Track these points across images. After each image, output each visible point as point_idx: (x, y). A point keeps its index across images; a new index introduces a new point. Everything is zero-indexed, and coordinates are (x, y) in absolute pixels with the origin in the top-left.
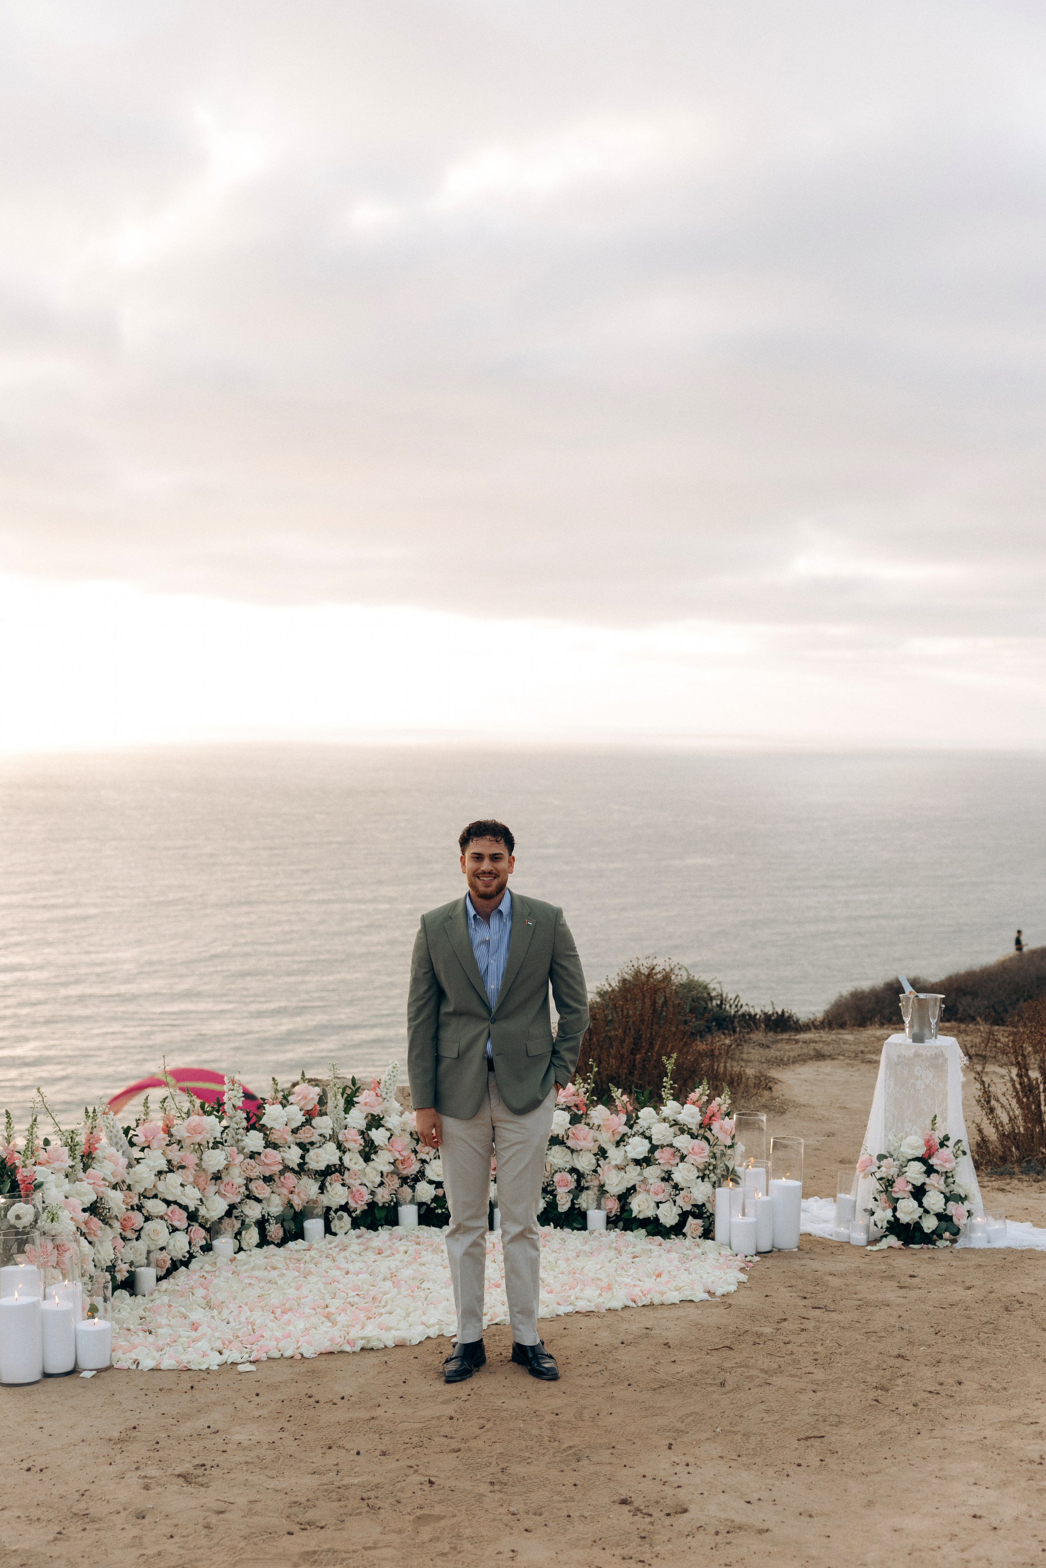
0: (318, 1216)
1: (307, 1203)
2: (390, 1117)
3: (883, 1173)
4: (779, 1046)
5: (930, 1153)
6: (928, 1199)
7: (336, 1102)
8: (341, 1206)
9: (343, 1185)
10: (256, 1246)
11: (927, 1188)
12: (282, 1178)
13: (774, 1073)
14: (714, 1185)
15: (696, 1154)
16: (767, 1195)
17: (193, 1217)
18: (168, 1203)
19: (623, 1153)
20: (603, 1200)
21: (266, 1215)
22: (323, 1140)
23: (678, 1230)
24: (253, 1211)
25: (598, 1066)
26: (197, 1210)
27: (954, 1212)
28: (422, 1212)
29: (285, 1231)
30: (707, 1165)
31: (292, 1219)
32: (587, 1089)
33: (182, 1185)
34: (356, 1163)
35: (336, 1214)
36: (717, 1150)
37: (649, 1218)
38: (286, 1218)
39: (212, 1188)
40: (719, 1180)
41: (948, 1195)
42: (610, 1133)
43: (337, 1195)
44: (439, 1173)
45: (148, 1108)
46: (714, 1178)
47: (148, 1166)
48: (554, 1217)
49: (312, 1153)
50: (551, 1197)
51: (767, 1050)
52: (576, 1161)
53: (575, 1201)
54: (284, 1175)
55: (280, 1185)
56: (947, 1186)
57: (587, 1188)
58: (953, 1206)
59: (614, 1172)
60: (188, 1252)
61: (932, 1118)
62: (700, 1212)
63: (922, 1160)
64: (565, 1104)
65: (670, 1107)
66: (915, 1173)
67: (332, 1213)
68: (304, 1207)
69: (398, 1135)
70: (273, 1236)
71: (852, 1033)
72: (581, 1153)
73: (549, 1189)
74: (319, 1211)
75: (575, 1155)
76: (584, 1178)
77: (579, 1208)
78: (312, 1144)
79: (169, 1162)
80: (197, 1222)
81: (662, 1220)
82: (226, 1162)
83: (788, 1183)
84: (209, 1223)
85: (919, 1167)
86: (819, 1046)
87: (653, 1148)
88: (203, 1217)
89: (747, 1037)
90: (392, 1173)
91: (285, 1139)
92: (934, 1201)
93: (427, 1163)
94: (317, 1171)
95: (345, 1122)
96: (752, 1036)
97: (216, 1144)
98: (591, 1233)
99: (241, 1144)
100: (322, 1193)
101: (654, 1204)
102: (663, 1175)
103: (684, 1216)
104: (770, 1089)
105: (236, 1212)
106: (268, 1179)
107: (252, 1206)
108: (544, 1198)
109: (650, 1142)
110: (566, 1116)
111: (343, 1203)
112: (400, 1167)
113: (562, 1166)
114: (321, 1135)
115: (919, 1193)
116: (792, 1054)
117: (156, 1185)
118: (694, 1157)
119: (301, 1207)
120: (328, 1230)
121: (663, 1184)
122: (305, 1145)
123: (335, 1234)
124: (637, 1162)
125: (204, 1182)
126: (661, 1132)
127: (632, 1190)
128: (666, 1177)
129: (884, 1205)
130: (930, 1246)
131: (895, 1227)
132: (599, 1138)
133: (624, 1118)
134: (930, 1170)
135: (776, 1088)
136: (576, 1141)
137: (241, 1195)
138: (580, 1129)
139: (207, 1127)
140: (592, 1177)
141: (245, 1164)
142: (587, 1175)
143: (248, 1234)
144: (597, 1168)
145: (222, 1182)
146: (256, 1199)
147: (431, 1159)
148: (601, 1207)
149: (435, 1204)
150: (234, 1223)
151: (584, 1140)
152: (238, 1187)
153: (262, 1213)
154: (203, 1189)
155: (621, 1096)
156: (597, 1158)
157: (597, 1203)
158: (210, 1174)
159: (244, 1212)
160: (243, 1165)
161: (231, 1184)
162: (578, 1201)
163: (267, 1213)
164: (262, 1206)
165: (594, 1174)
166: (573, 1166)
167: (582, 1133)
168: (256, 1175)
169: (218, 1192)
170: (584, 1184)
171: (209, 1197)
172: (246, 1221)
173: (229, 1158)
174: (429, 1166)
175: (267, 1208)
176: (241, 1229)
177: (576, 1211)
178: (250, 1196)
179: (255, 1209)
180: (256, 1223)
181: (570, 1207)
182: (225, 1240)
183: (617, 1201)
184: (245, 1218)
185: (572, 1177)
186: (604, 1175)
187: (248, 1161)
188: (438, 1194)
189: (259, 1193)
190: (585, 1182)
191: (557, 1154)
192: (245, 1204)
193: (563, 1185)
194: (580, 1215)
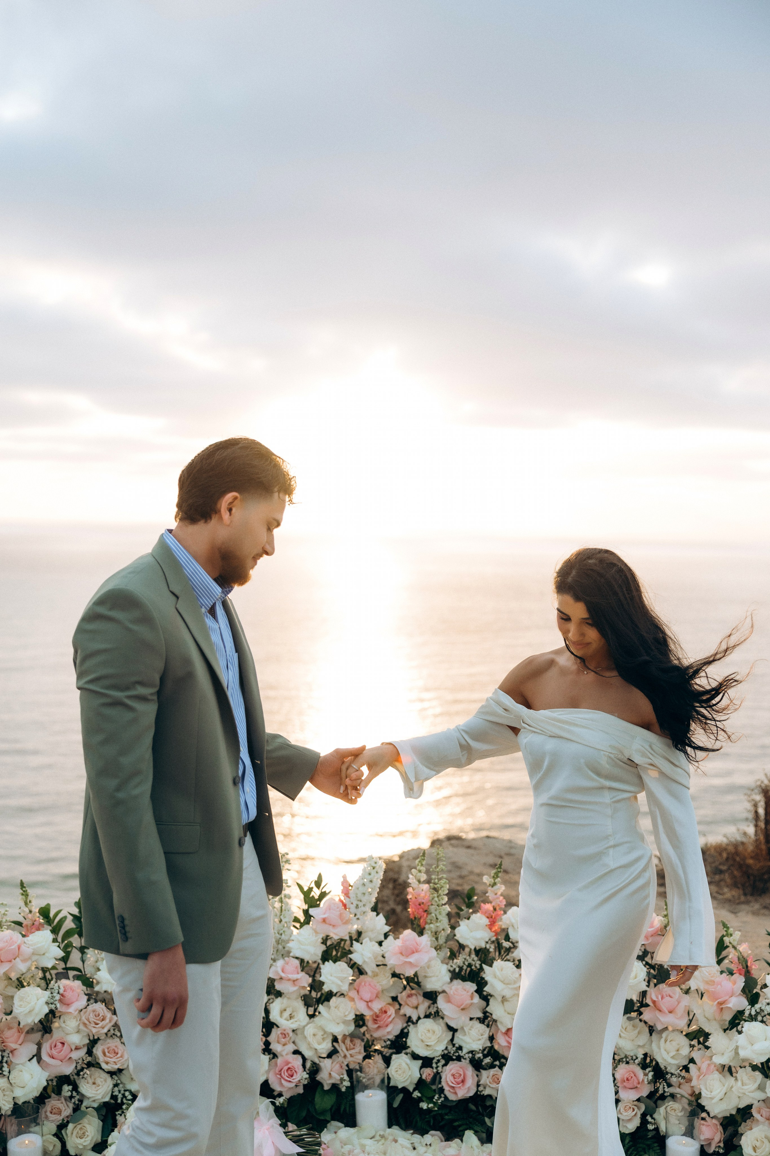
2: (361, 944)
19: (734, 1046)
20: (697, 1122)
21: (120, 1096)
28: (396, 1105)
34: (291, 1017)
42: (715, 1008)
44: (428, 1044)
52: (654, 1046)
53: (649, 1118)
57: (673, 1096)
59: (717, 1075)
69: (369, 973)
72: (664, 1035)
75: (653, 1034)
76: (665, 1080)
82: (46, 1010)
90: (352, 1036)
93: (413, 1023)
105: (66, 1089)
107: (98, 1081)
112: (370, 1024)
113: (632, 1054)
133: (740, 981)
136: (657, 1012)
137: (77, 1063)
138: (664, 994)
139: (26, 950)
140: (679, 1077)
141: (88, 1013)
142: (672, 1074)
143: (81, 1129)
144: (689, 1064)
145: (52, 1037)
146: (103, 1070)
147: (419, 1018)
148: (694, 1135)
149: (420, 1092)
150: (60, 1106)
151: (670, 1012)
152: (73, 1049)
153: (113, 1092)
154: (12, 1049)
155: (740, 942)
156: (690, 1045)
157: (687, 1123)
158: (23, 1026)
159: (79, 1090)
160: (85, 1012)
161: (59, 1045)
162: (653, 1118)
163: (122, 1092)
164: (115, 1081)
165: (683, 1073)
166: (649, 1053)
167: (668, 998)
168: (105, 1030)
169: (38, 1056)
170: (664, 1088)
171: (18, 1064)
172: (82, 1104)
173: (57, 1002)
174: (414, 1029)
175: (124, 1084)
176: (69, 1120)
177: (650, 1136)
178: (93, 1065)
179: (101, 1086)
180: (97, 1109)
181: (639, 1125)
182: (27, 1142)
183: (720, 1128)
184: (81, 1101)
185: (646, 1075)
186: (701, 1077)
187: (94, 1007)
188: (424, 1077)
189: (107, 1063)
190: (666, 1087)
191: (623, 1031)
192: (83, 1078)
193: (631, 1086)
194: (656, 1145)
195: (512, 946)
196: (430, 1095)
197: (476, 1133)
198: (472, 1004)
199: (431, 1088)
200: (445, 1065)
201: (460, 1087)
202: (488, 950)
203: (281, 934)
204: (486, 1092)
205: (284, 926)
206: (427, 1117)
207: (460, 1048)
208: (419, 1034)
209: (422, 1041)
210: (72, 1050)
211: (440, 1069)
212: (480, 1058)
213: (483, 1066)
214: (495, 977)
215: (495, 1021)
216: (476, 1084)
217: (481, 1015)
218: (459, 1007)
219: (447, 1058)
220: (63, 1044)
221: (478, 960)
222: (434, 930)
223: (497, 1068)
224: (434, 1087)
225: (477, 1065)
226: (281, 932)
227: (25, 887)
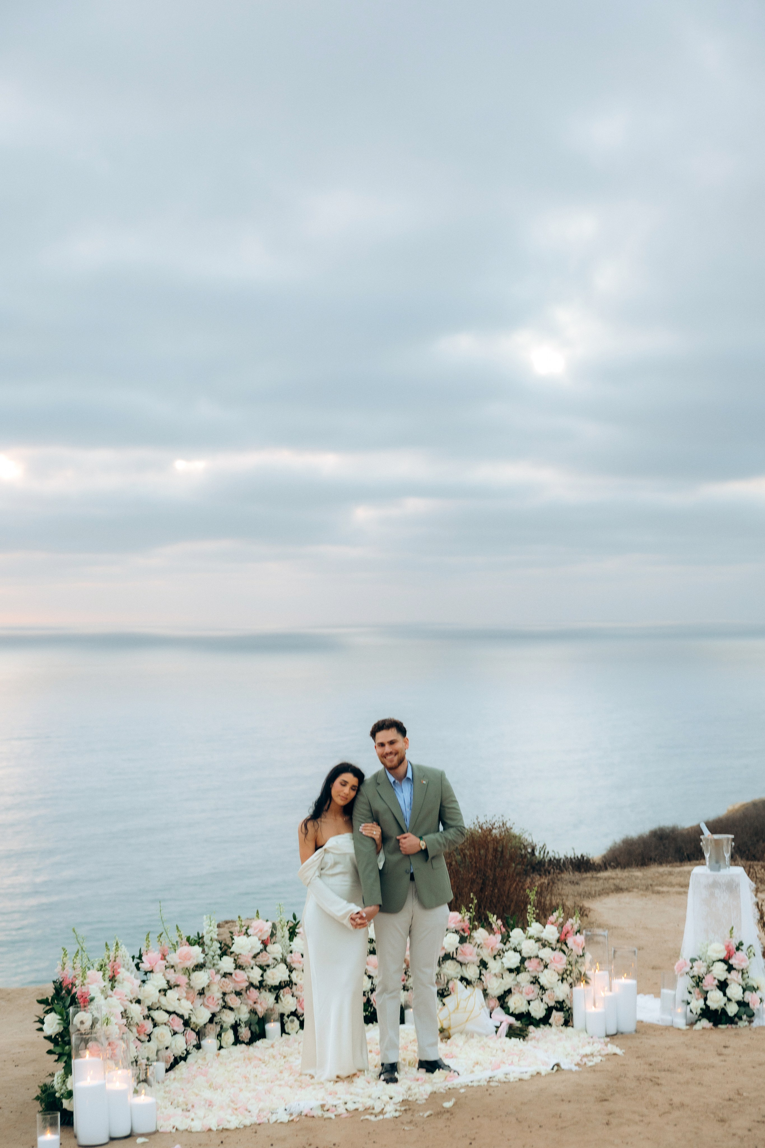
0: (275, 1021)
1: (267, 1010)
3: (696, 971)
4: (586, 882)
5: (730, 956)
6: (731, 990)
7: (283, 933)
8: (291, 1012)
9: (294, 995)
10: (232, 1045)
11: (729, 982)
12: (248, 992)
13: (587, 904)
14: (571, 986)
15: (557, 962)
16: (611, 990)
17: (187, 1023)
18: (169, 1013)
19: (500, 964)
21: (238, 1020)
22: (276, 963)
23: (545, 1020)
24: (228, 1018)
25: (477, 899)
26: (190, 1018)
27: (750, 999)
29: (252, 1033)
30: (564, 971)
31: (256, 1023)
32: (470, 916)
33: (178, 999)
34: (301, 979)
35: (288, 1018)
36: (573, 959)
37: (523, 1013)
38: (252, 1023)
39: (199, 1001)
40: (574, 982)
41: (745, 986)
42: (490, 949)
43: (288, 1003)
45: (149, 941)
46: (570, 980)
47: (154, 985)
49: (269, 972)
51: (577, 887)
52: (465, 971)
54: (249, 989)
55: (246, 997)
56: (744, 980)
58: (749, 994)
59: (494, 978)
60: (186, 1050)
61: (730, 928)
62: (560, 1006)
63: (725, 961)
64: (455, 928)
65: (535, 928)
66: (720, 971)
67: (285, 1018)
68: (266, 1014)
70: (244, 1037)
71: (640, 871)
72: (468, 965)
73: (446, 993)
74: (276, 1016)
75: (463, 967)
78: (268, 966)
79: (168, 982)
80: (190, 1027)
81: (533, 1014)
82: (208, 981)
83: (625, 982)
84: (198, 1028)
85: (723, 966)
86: (617, 882)
87: (523, 960)
88: (194, 1023)
89: (559, 876)
91: (249, 962)
92: (735, 991)
94: (272, 986)
95: (290, 948)
96: (563, 875)
97: (199, 967)
99: (217, 967)
100: (277, 1003)
101: (526, 1002)
102: (532, 979)
103: (549, 1010)
104: (587, 915)
105: (216, 1019)
106: (238, 994)
107: (228, 1014)
109: (521, 955)
110: (457, 938)
111: (293, 1010)
113: (455, 976)
114: (274, 959)
115: (723, 986)
116: (597, 889)
117: (160, 1000)
118: (556, 964)
119: (262, 1014)
120: (283, 1031)
121: (532, 986)
122: (263, 967)
123: (288, 1034)
124: (511, 971)
125: (193, 997)
126: (529, 947)
127: (509, 992)
128: (534, 981)
129: (697, 996)
130: (734, 1026)
131: (707, 1013)
132: (481, 953)
133: (499, 937)
134: (730, 968)
135: (591, 914)
136: (464, 956)
137: (220, 1006)
138: (467, 947)
139: (193, 954)
141: (221, 982)
143: (226, 1036)
144: (481, 976)
145: (205, 997)
146: (231, 1009)
150: (215, 1027)
151: (470, 955)
152: (218, 999)
153: (235, 1019)
154: (192, 1002)
155: (496, 921)
158: (197, 991)
159: (222, 1018)
161: (212, 998)
163: (238, 1018)
164: (235, 1014)
166: (463, 976)
167: (468, 950)
168: (231, 989)
169: (204, 1004)
171: (197, 1008)
175: (239, 1015)
176: (220, 1032)
178: (226, 1007)
179: (230, 1017)
180: (231, 1027)
182: (210, 1041)
183: (497, 1001)
184: (223, 1024)
189: (232, 1004)
192: (223, 1013)
200: (372, 993)
227: (178, 928)
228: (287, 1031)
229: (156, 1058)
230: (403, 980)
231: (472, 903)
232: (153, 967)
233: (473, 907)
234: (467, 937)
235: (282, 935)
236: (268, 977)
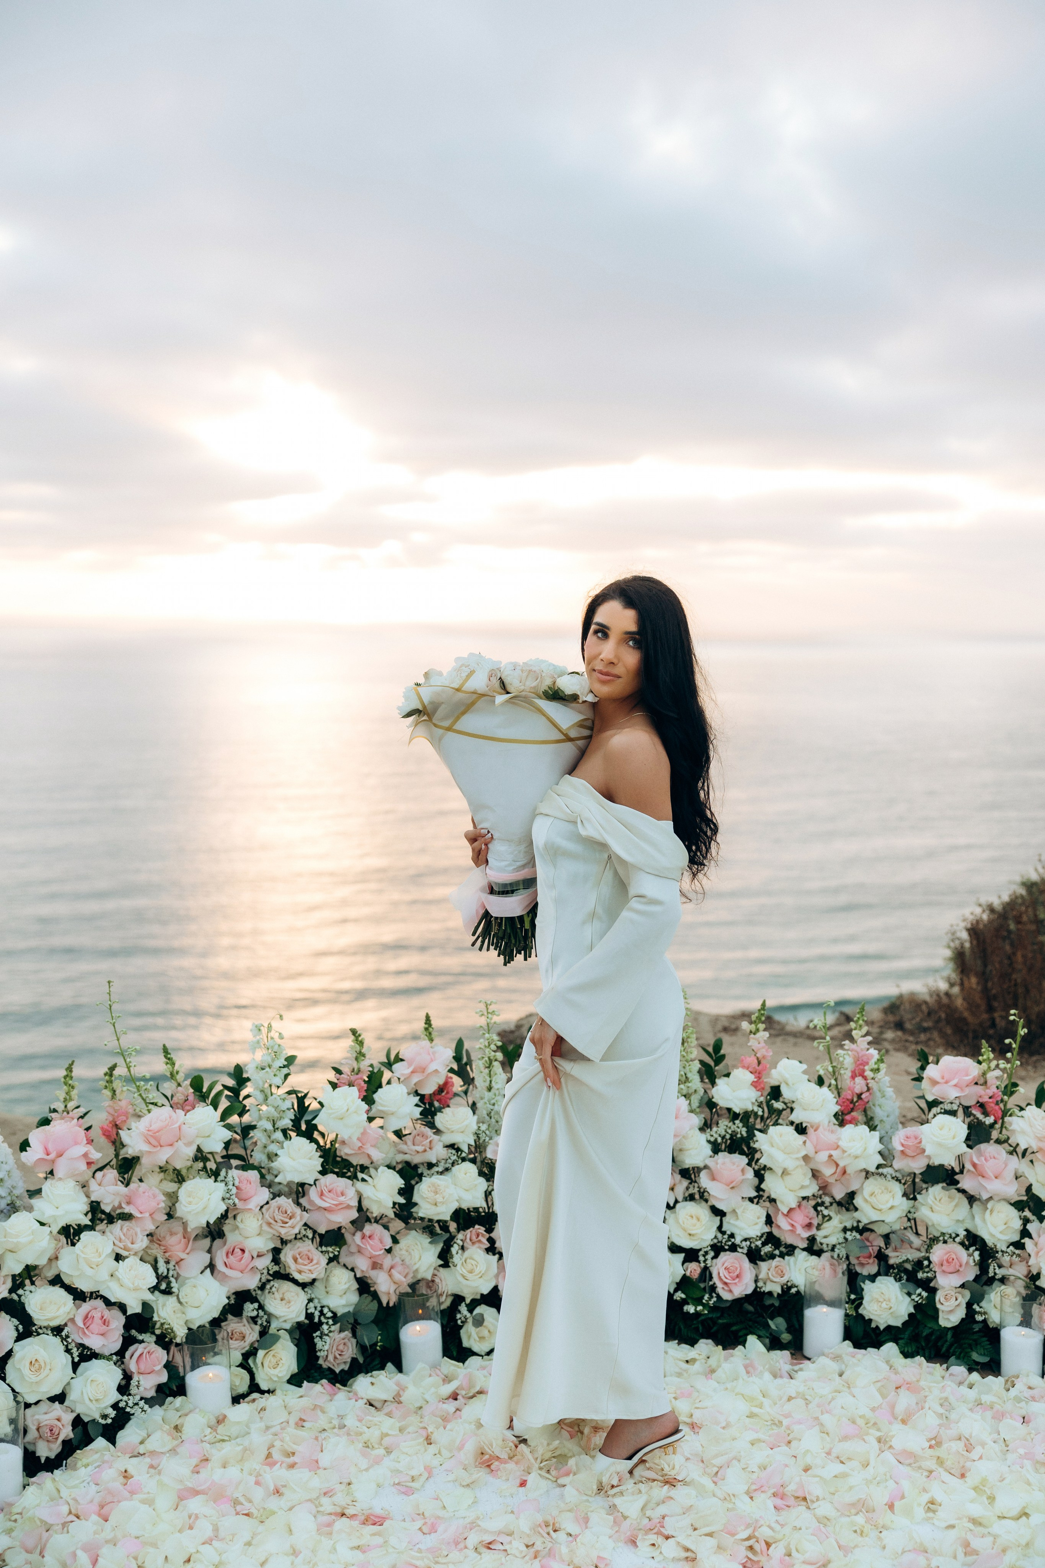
0: (431, 1316)
1: (413, 1286)
8: (482, 1295)
9: (492, 1249)
10: (289, 1382)
12: (357, 1236)
17: (137, 1325)
18: (79, 1296)
20: (1035, 1307)
21: (317, 1314)
22: (454, 1158)
24: (288, 1307)
25: (1026, 1025)
26: (149, 1309)
29: (357, 1349)
31: (377, 1321)
32: (1004, 1070)
33: (118, 1258)
35: (471, 1311)
38: (360, 1321)
39: (195, 1259)
43: (474, 1270)
44: (691, 1232)
45: (70, 1087)
47: (44, 1216)
48: (931, 1334)
49: (427, 1185)
50: (925, 1294)
52: (978, 1220)
53: (975, 1307)
54: (361, 1229)
55: (353, 1249)
57: (1003, 1280)
60: (115, 1406)
64: (957, 1102)
67: (463, 1308)
68: (402, 1296)
70: (331, 1358)
72: (990, 1205)
73: (920, 1275)
74: (436, 1304)
75: (974, 1206)
76: (995, 1258)
77: (985, 1321)
78: (430, 1166)
79: (94, 1206)
80: (153, 1333)
82: (222, 1208)
84: (179, 1336)
88: (162, 1324)
91: (369, 1156)
94: (435, 1221)
98: (1010, 1384)
99: (273, 1165)
100: (446, 1265)
105: (250, 1309)
106: (324, 1239)
107: (288, 1296)
108: (909, 1294)
110: (958, 1128)
111: (488, 1289)
113: (950, 1232)
117: (56, 1258)
119: (393, 1300)
120: (450, 1347)
122: (414, 1169)
123: (464, 1356)
125: (182, 1245)
136: (980, 1178)
137: (262, 1274)
138: (988, 1155)
139: (189, 1131)
140: (1012, 1256)
141: (271, 1210)
142: (1002, 1251)
143: (274, 1356)
144: (1022, 1237)
145: (225, 1244)
146: (295, 1282)
147: (676, 1202)
148: (1033, 1324)
149: (683, 1292)
150: (243, 1329)
151: (996, 1178)
152: (255, 1256)
153: (307, 1309)
154: (178, 1260)
156: (1020, 1217)
157: (1022, 1312)
158: (193, 1230)
159: (266, 1308)
160: (268, 1210)
161: (237, 1250)
162: (981, 1307)
163: (319, 1309)
164: (309, 1295)
165: (1017, 1252)
166: (972, 1229)
167: (992, 1162)
168: (296, 1231)
169: (212, 1266)
170: (995, 1269)
171: (188, 1278)
172: (270, 1326)
173: (233, 1197)
174: (673, 1215)
175: (319, 1299)
176: (256, 1345)
177: (977, 1329)
178: (282, 1275)
179: (292, 1303)
180: (290, 1332)
181: (964, 1317)
184: (268, 1322)
185: (970, 1255)
186: (1040, 1254)
187: (279, 1202)
188: (688, 1274)
189: (300, 1272)
190: (996, 1267)
191: (938, 1203)
192: (269, 1292)
193: (951, 1269)
194: (985, 1339)
195: (785, 1107)
196: (697, 1294)
197: (759, 1337)
198: (742, 1181)
199: (700, 1286)
200: (716, 1257)
201: (735, 1283)
202: (756, 1114)
203: (494, 1105)
204: (767, 1289)
205: (495, 1095)
206: (695, 1322)
207: (732, 1236)
208: (681, 1221)
209: (685, 1230)
210: (253, 1257)
211: (709, 1262)
212: (757, 1246)
213: (761, 1256)
214: (773, 1146)
215: (773, 1201)
216: (753, 1279)
217: (754, 1194)
218: (728, 1186)
219: (717, 1249)
220: (243, 1251)
221: (743, 1127)
222: (684, 1092)
223: (777, 1259)
224: (702, 1285)
225: (754, 1256)
226: (493, 1102)
227: (170, 1054)
228: (466, 1344)
229: (8, 1429)
230: (809, 1226)
231: (1013, 1036)
232: (53, 1161)
233: (1014, 1046)
234: (992, 1126)
235: (487, 1084)
236: (424, 1198)
